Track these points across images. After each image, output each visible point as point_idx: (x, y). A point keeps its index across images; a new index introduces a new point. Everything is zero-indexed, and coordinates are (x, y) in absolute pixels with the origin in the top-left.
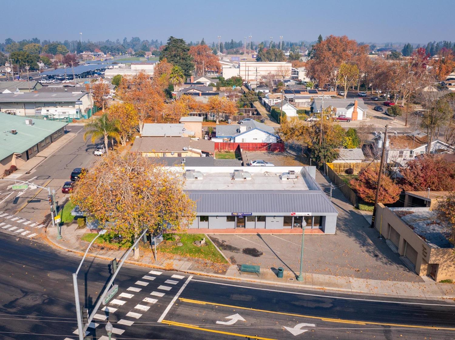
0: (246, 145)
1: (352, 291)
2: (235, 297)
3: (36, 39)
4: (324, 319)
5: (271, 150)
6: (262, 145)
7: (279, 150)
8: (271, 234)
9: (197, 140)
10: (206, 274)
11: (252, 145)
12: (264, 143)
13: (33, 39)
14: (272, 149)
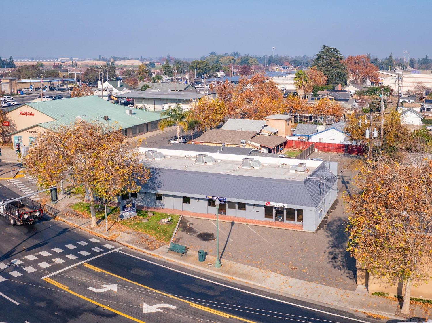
0: (322, 145)
1: (260, 285)
2: (135, 271)
3: (237, 53)
4: (193, 305)
5: (349, 153)
6: (338, 147)
7: (357, 153)
8: (246, 223)
9: (267, 136)
10: (136, 248)
11: (328, 145)
12: (341, 144)
13: (234, 53)
14: (349, 151)
